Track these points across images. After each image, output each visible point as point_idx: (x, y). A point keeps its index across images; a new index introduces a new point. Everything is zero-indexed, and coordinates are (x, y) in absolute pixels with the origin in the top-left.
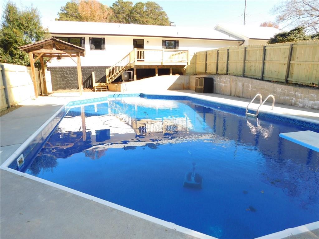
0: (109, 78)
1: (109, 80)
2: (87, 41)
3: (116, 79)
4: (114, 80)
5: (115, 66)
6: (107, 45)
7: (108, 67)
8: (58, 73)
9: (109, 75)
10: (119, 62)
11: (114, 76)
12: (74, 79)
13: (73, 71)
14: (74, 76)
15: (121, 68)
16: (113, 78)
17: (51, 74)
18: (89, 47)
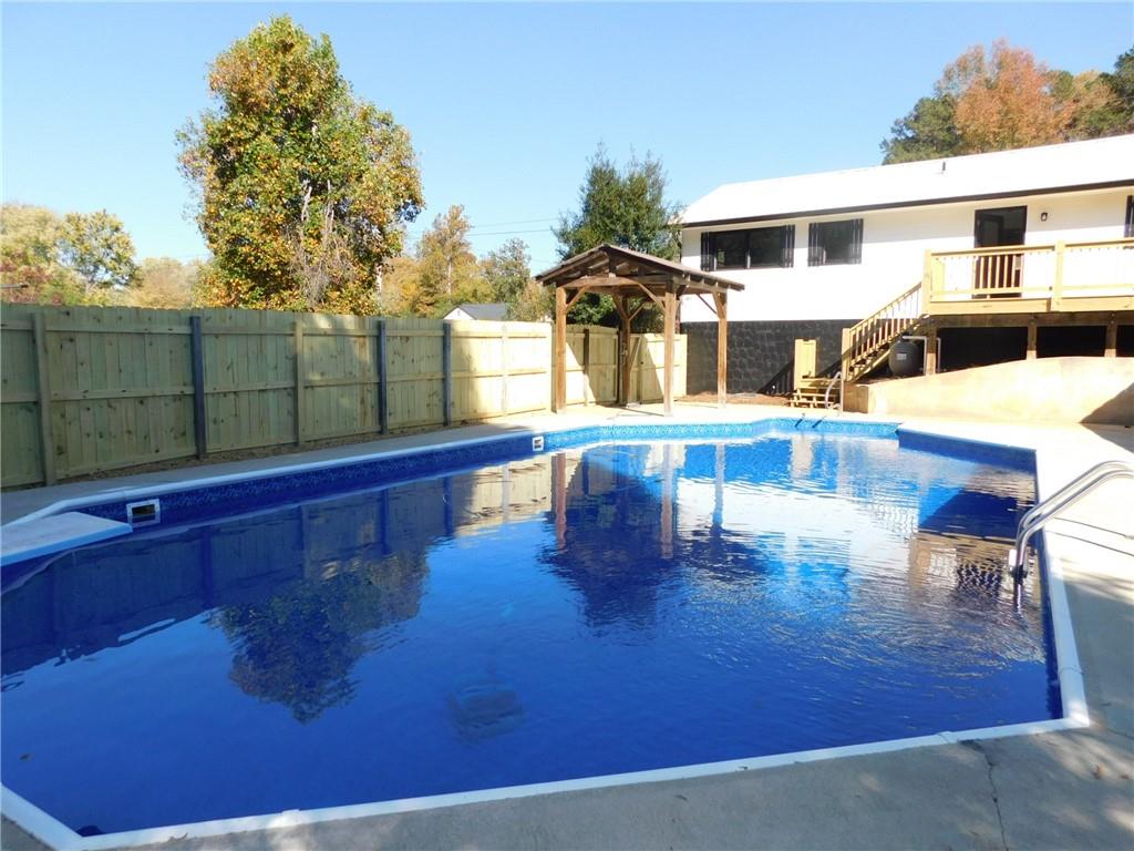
0: (853, 362)
1: (852, 369)
2: (802, 236)
3: (877, 366)
4: (869, 370)
5: (877, 317)
6: (868, 249)
7: (850, 324)
8: (707, 340)
9: (853, 354)
10: (895, 305)
11: (869, 355)
12: (750, 361)
13: (748, 333)
14: (750, 352)
15: (902, 326)
16: (868, 362)
17: (689, 343)
18: (807, 256)
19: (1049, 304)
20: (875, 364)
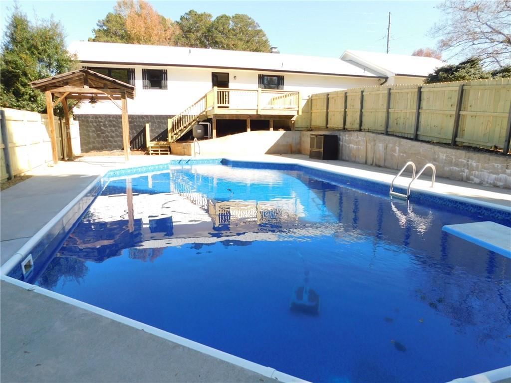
0: (173, 134)
1: (172, 137)
2: (139, 75)
3: (183, 136)
4: (179, 137)
5: (182, 114)
6: (170, 83)
7: (171, 117)
8: (91, 124)
9: (173, 129)
10: (187, 110)
11: (180, 131)
12: (116, 134)
13: (114, 121)
14: (116, 130)
15: (192, 118)
16: (179, 134)
17: (80, 125)
18: (142, 85)
19: (257, 111)
20: (182, 135)
